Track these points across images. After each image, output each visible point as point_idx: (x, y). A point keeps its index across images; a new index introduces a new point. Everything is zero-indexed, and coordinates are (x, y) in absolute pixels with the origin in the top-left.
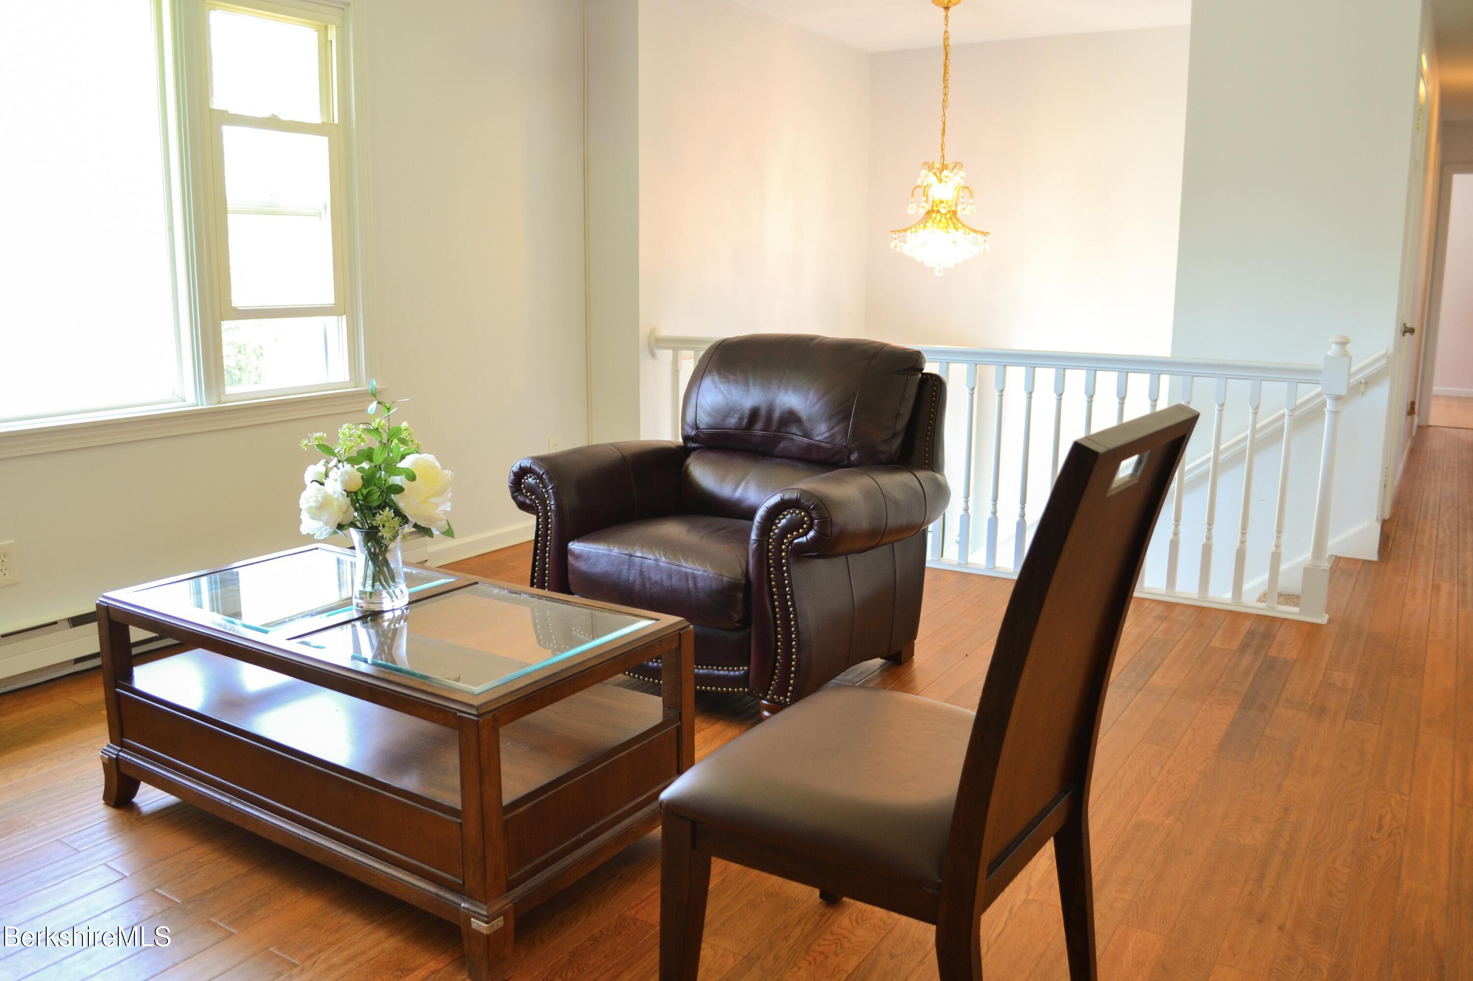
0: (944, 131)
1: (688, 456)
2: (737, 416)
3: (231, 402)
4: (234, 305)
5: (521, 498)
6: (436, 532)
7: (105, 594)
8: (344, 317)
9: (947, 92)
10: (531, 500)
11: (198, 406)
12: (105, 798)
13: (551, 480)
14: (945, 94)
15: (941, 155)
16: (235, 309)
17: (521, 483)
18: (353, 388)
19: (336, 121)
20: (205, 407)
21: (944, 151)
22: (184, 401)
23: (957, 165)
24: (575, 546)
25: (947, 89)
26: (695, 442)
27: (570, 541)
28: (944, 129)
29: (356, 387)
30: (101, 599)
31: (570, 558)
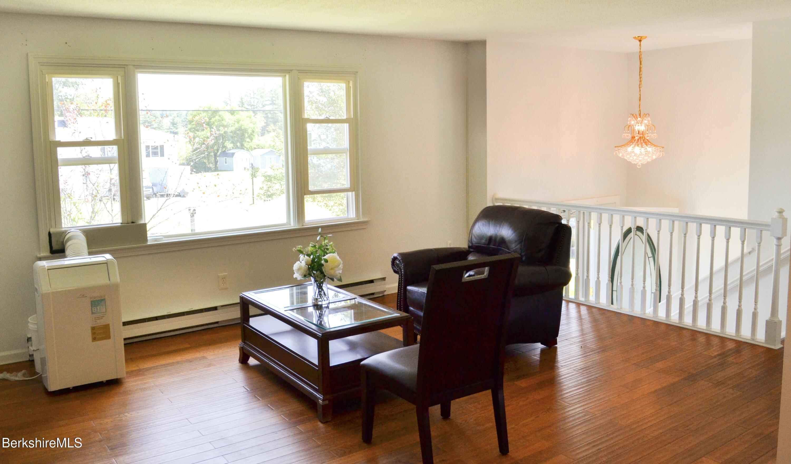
0: (640, 99)
1: (469, 254)
2: (485, 239)
3: (307, 226)
4: (310, 189)
5: (394, 268)
6: (335, 280)
7: (242, 293)
8: (354, 192)
9: (641, 80)
10: (397, 269)
11: (294, 227)
12: (239, 360)
13: (403, 262)
14: (640, 81)
15: (639, 110)
16: (310, 191)
17: (394, 263)
18: (357, 220)
19: (352, 117)
20: (297, 227)
21: (640, 108)
22: (290, 225)
23: (647, 115)
24: (409, 288)
25: (641, 78)
26: (472, 249)
27: (407, 286)
28: (640, 98)
29: (358, 219)
30: (241, 294)
31: (407, 293)
